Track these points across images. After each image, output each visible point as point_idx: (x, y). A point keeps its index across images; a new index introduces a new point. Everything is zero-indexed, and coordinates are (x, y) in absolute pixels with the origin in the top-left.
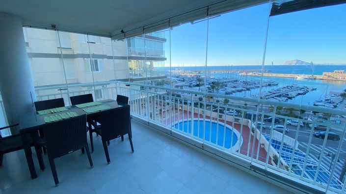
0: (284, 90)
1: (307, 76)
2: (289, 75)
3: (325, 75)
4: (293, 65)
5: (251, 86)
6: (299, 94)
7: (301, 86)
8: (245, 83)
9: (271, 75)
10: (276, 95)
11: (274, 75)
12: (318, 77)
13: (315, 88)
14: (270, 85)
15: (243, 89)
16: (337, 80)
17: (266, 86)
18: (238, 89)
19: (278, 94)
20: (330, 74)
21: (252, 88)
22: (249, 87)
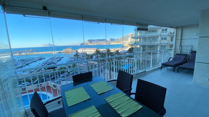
0: (50, 60)
1: (57, 52)
2: (48, 52)
3: (64, 50)
4: (48, 46)
5: (29, 62)
6: (58, 61)
7: (57, 57)
8: (22, 60)
9: (38, 53)
10: (47, 64)
11: (40, 53)
12: (62, 51)
13: (63, 57)
14: (41, 59)
15: (23, 65)
16: (69, 52)
17: (39, 60)
18: (19, 66)
19: (49, 63)
20: (66, 50)
21: (29, 63)
22: (27, 63)
